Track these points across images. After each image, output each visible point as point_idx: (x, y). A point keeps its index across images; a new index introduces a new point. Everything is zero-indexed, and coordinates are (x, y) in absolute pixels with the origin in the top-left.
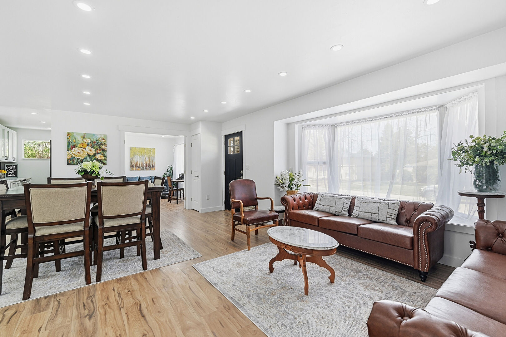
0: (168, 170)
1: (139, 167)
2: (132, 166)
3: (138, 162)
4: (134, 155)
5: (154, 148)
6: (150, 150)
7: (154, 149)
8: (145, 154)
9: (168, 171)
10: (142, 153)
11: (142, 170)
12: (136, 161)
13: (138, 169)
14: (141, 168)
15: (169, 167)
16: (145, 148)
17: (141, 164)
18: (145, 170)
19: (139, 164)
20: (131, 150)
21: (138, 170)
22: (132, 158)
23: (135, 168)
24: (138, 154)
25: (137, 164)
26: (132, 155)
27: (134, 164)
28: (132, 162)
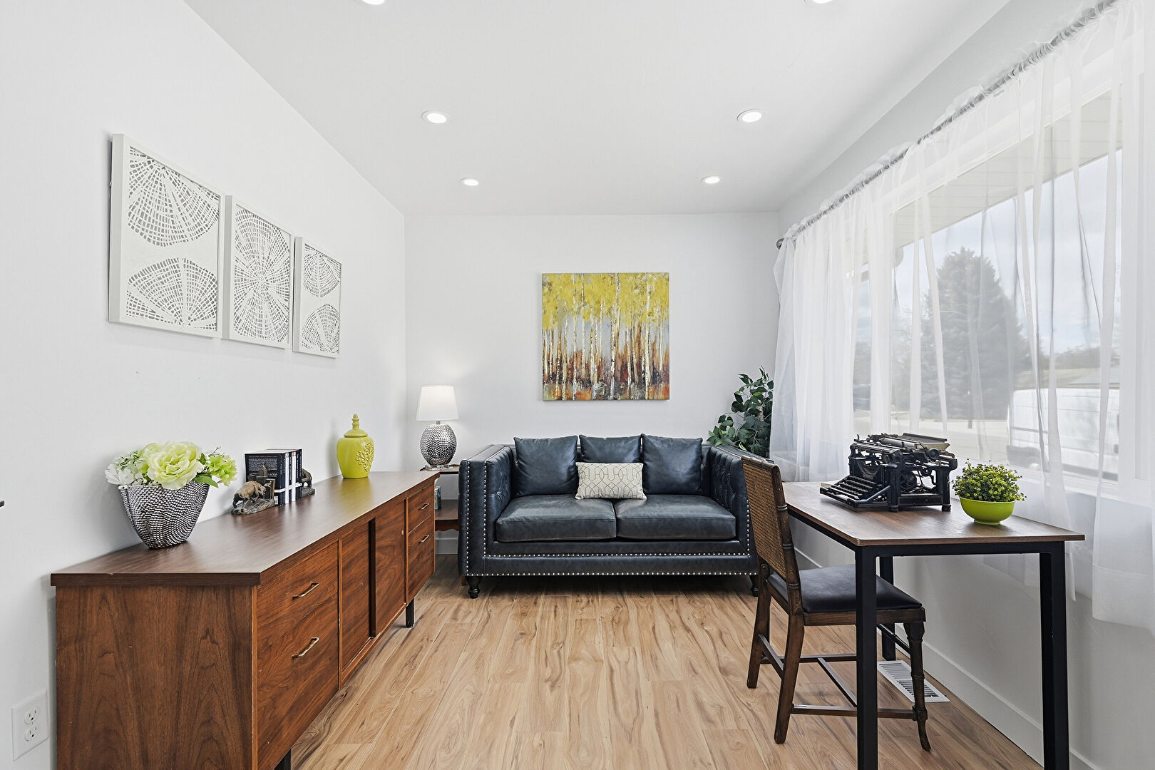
0: (738, 397)
1: (587, 383)
2: (551, 379)
3: (578, 354)
4: (561, 314)
5: (662, 270)
6: (639, 282)
7: (665, 278)
8: (615, 307)
9: (737, 406)
10: (598, 302)
11: (603, 397)
12: (569, 350)
13: (579, 394)
14: (596, 386)
15: (745, 379)
16: (612, 276)
17: (593, 366)
18: (615, 399)
19: (587, 367)
20: (546, 290)
21: (578, 398)
22: (553, 332)
23: (564, 385)
24: (580, 308)
25: (573, 364)
26: (552, 316)
27: (561, 368)
28: (551, 353)
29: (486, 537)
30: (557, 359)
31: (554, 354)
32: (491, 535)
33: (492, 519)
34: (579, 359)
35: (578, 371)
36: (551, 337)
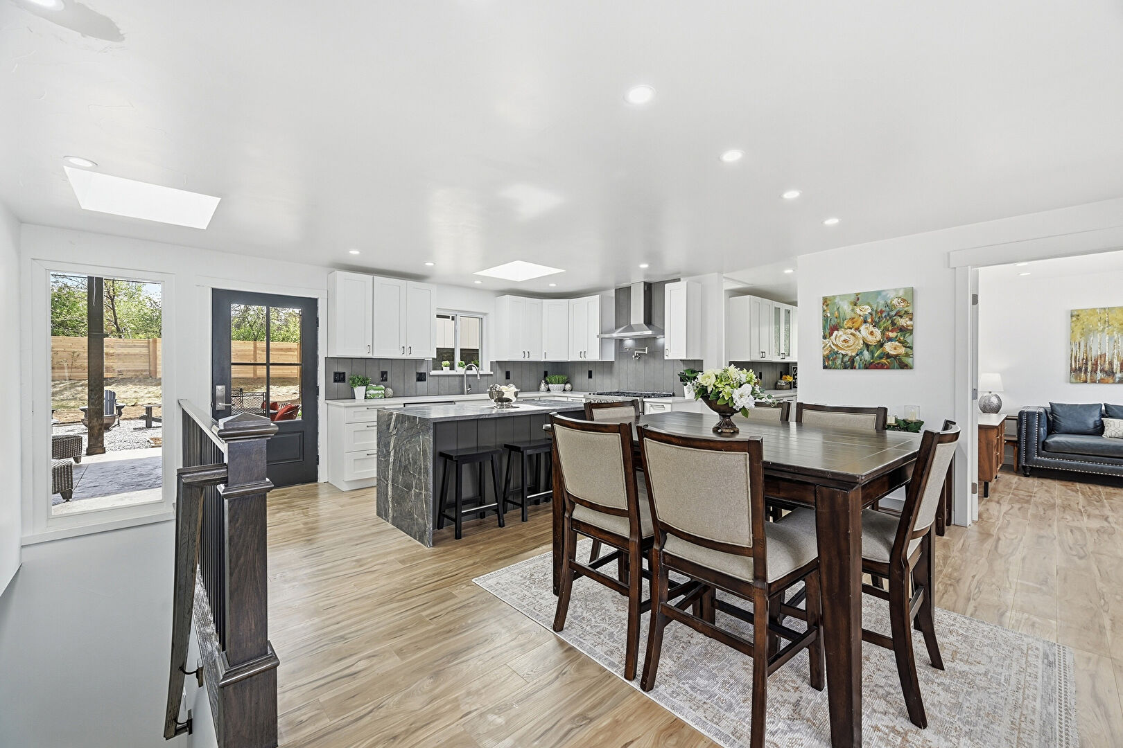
1: (1110, 373)
2: (1077, 370)
3: (1102, 356)
12: (1094, 354)
13: (1102, 379)
17: (1116, 363)
19: (1111, 363)
20: (1074, 319)
21: (1102, 382)
22: (1079, 344)
23: (1089, 374)
24: (1105, 328)
25: (1097, 361)
26: (1079, 334)
27: (1086, 364)
28: (1078, 355)
29: (1038, 448)
30: (1083, 359)
31: (1081, 355)
32: (1040, 447)
33: (1042, 440)
34: (1103, 359)
35: (1101, 366)
36: (1078, 346)
